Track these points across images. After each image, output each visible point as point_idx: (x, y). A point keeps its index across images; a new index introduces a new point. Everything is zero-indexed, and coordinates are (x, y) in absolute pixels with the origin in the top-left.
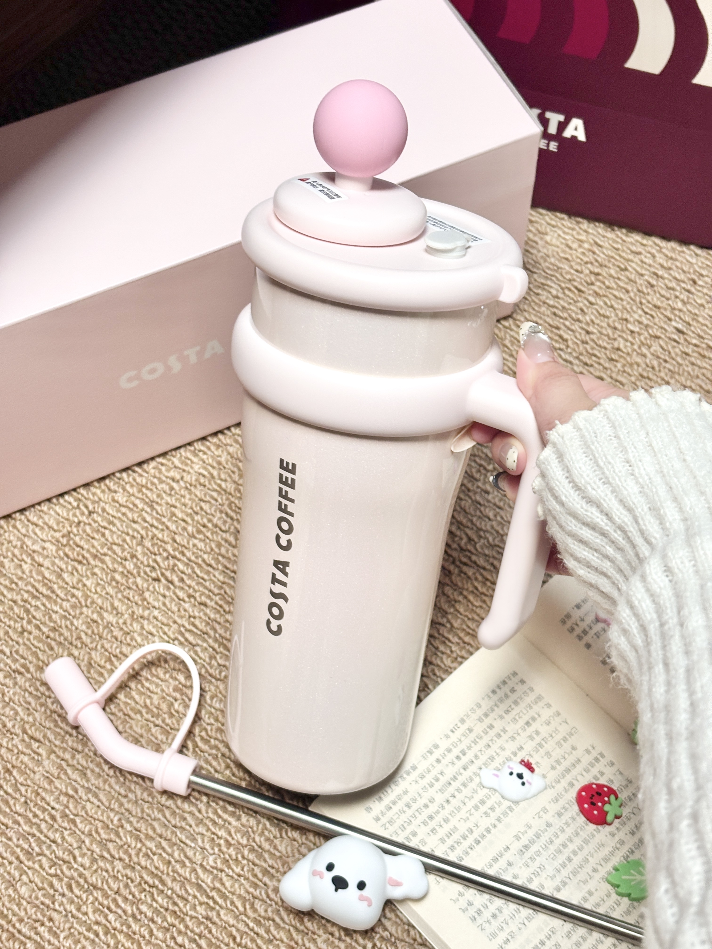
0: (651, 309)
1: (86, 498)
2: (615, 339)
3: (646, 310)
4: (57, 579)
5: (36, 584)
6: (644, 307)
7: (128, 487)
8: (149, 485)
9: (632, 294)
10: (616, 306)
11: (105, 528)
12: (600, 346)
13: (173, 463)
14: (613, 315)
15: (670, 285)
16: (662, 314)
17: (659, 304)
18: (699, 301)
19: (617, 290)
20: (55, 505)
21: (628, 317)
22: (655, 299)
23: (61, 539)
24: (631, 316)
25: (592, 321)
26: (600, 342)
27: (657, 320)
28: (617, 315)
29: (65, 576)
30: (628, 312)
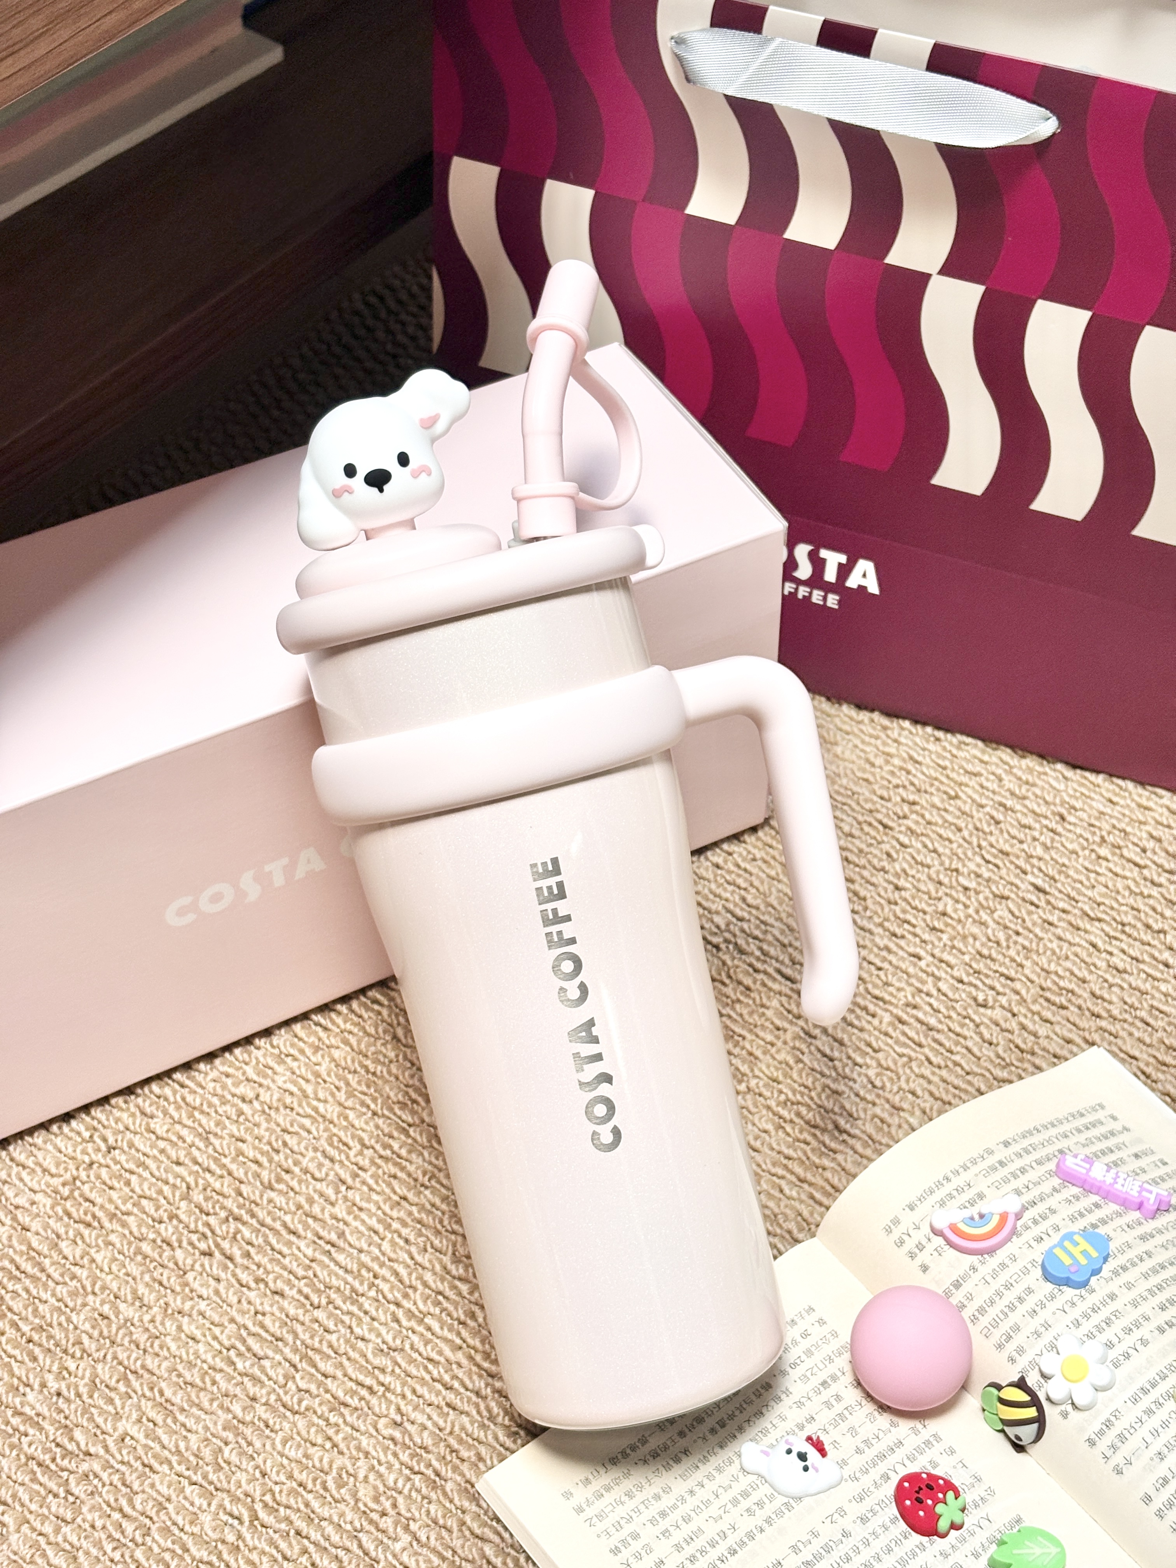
0: (995, 857)
1: (104, 1127)
2: (940, 899)
3: (988, 857)
4: (50, 1250)
5: (17, 1258)
6: (983, 852)
7: (171, 1109)
8: (205, 1107)
9: (966, 833)
10: (941, 850)
11: (132, 1172)
12: (915, 908)
13: (244, 1073)
14: (936, 863)
15: (1025, 821)
16: (1012, 862)
17: (1007, 848)
18: (1070, 846)
19: (942, 826)
20: (56, 1135)
21: (960, 866)
22: (1001, 841)
23: (60, 1188)
24: (964, 865)
25: (904, 871)
26: (916, 903)
27: (1003, 872)
28: (942, 864)
29: (63, 1245)
30: (959, 858)
